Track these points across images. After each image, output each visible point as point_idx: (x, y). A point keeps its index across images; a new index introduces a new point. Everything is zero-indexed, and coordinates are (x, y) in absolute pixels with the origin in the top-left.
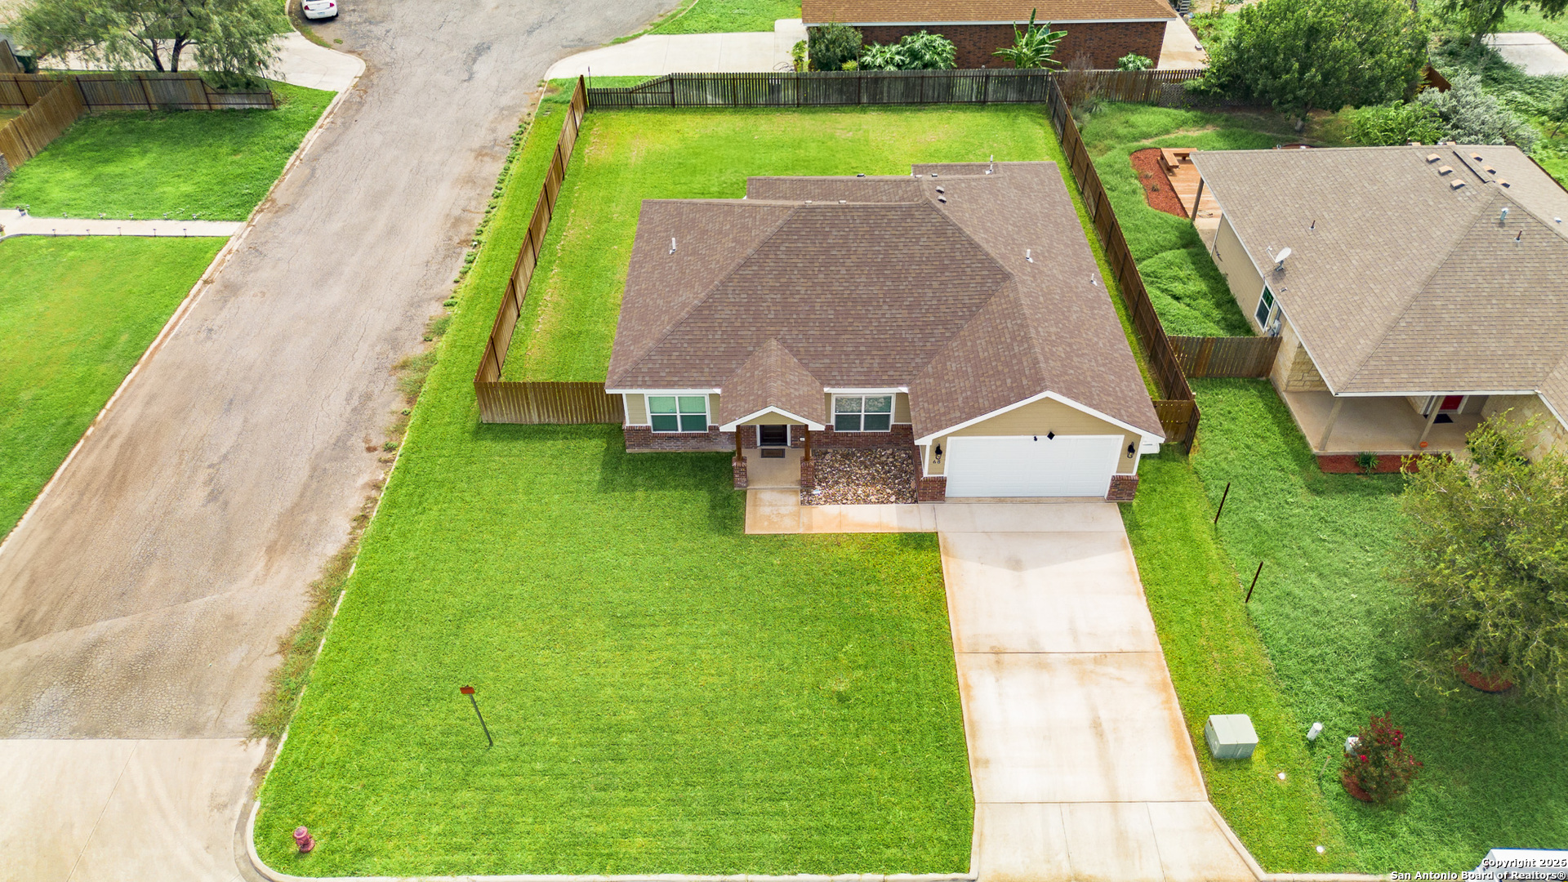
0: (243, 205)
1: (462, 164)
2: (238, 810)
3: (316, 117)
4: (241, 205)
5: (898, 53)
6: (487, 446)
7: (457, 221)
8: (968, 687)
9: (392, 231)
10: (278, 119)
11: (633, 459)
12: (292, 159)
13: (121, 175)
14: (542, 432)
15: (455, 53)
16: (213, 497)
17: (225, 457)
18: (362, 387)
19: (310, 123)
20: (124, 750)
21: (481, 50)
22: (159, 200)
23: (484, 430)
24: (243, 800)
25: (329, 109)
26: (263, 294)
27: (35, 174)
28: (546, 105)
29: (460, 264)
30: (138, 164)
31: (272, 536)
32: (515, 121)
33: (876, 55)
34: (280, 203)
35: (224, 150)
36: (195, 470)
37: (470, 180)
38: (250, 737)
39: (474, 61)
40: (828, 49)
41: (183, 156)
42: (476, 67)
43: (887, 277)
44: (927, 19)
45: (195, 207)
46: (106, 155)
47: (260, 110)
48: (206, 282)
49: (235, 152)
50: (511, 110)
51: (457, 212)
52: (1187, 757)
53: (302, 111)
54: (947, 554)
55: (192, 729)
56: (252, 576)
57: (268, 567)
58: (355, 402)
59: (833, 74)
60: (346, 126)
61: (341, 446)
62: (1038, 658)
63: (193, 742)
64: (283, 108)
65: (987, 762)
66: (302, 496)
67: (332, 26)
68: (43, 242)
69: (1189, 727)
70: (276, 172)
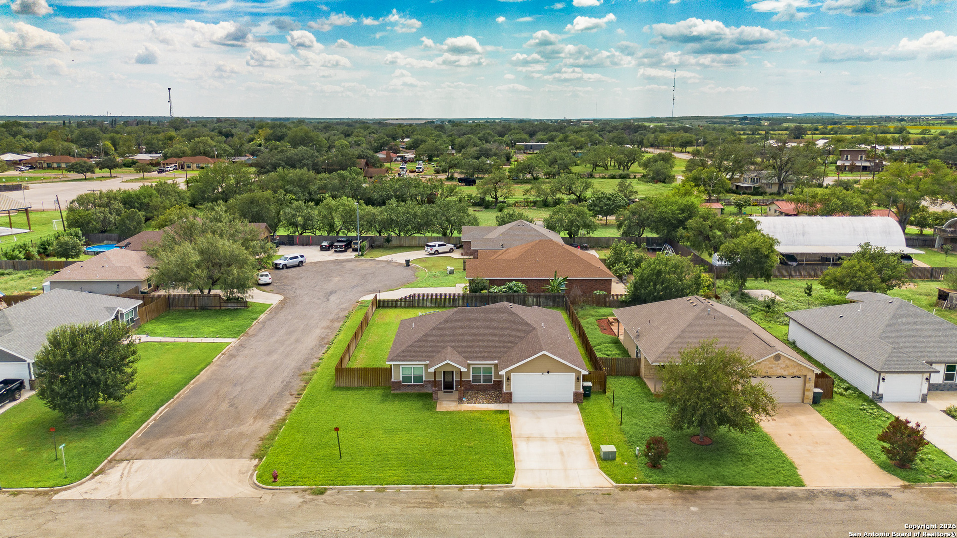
0: (237, 333)
1: (326, 323)
2: (249, 474)
3: (264, 311)
4: (236, 334)
5: (504, 288)
6: (336, 392)
7: (323, 338)
8: (516, 445)
9: (297, 341)
10: (249, 311)
11: (394, 394)
12: (255, 322)
13: (186, 326)
14: (359, 388)
15: (321, 294)
16: (231, 406)
17: (235, 397)
18: (287, 379)
19: (262, 312)
20: (205, 462)
21: (332, 293)
22: (202, 333)
23: (337, 388)
24: (251, 472)
25: (269, 309)
26: (246, 357)
27: (149, 327)
28: (360, 307)
29: (325, 349)
30: (191, 324)
31: (255, 415)
32: (347, 312)
33: (495, 289)
34: (251, 334)
35: (227, 319)
36: (224, 400)
37: (329, 328)
38: (252, 459)
39: (329, 296)
40: (476, 286)
41: (210, 321)
42: (330, 298)
43: (491, 328)
44: (516, 277)
45: (216, 335)
46: (179, 321)
47: (241, 309)
48: (222, 354)
49: (231, 320)
50: (345, 309)
51: (323, 336)
52: (593, 460)
53: (259, 309)
54: (512, 415)
55: (230, 457)
56: (249, 424)
57: (254, 422)
58: (285, 383)
59: (478, 294)
60: (276, 314)
61: (280, 394)
62: (543, 439)
63: (231, 460)
64: (250, 308)
65: (521, 461)
66: (266, 406)
67: (269, 287)
68: (156, 343)
69: (594, 453)
70: (249, 326)
